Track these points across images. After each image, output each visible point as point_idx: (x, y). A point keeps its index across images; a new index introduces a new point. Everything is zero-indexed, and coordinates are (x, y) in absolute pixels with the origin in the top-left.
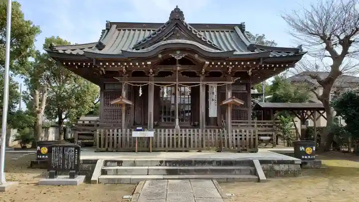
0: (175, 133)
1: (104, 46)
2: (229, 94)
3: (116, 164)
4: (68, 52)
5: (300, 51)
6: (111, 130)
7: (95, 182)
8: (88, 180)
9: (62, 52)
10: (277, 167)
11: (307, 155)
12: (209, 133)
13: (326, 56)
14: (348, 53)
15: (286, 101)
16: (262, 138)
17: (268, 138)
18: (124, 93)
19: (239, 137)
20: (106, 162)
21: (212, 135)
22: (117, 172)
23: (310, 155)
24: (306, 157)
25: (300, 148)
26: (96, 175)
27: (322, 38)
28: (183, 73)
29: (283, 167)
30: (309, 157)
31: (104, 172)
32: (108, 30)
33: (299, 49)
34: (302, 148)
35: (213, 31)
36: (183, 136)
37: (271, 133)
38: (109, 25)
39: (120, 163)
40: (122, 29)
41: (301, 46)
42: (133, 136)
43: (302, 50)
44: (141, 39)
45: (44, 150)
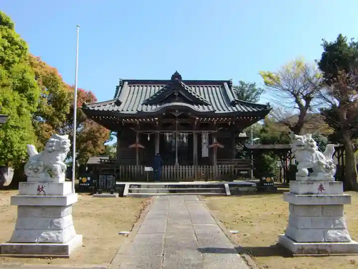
0: (175, 169)
1: (121, 103)
2: (215, 140)
3: (137, 187)
4: (96, 109)
5: (268, 107)
6: (130, 166)
7: (125, 196)
8: (121, 195)
9: (92, 109)
10: (240, 189)
11: (267, 183)
12: (199, 168)
13: (295, 108)
16: (241, 172)
18: (138, 140)
19: (220, 171)
20: (130, 185)
21: (202, 170)
22: (138, 191)
23: (269, 183)
26: (126, 192)
27: (292, 93)
28: (181, 124)
31: (130, 191)
32: (122, 86)
33: (266, 106)
34: (264, 178)
35: (210, 87)
36: (181, 171)
37: (248, 169)
38: (122, 82)
39: (139, 186)
40: (132, 85)
41: (269, 103)
42: (145, 170)
43: (270, 106)
44: (152, 94)
45: (84, 180)
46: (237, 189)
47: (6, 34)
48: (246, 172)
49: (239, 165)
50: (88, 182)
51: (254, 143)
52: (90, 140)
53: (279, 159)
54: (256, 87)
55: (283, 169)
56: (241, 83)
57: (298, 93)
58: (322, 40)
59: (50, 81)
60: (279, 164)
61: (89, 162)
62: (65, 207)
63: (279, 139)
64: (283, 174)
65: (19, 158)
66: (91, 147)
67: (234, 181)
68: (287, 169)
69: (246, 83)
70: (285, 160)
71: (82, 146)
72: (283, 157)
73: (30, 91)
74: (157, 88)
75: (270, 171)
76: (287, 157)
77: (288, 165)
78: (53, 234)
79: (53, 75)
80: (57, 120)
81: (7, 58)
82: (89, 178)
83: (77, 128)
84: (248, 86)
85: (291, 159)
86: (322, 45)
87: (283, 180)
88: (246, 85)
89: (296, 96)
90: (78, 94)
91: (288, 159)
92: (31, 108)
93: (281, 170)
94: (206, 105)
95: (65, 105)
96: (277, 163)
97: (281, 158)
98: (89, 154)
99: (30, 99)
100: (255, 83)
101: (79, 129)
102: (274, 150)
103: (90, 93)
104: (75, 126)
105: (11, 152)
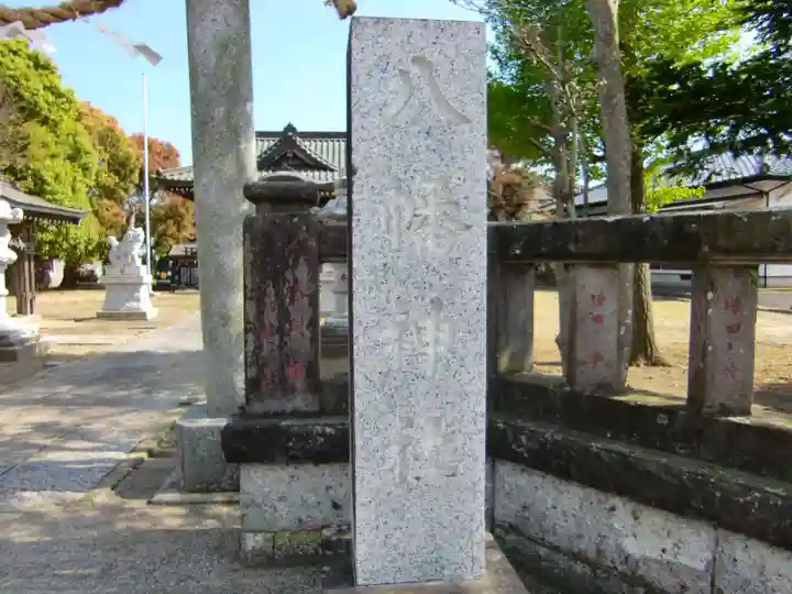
45: (164, 275)
47: (48, 84)
50: (168, 278)
52: (170, 218)
59: (108, 138)
61: (172, 253)
62: (142, 284)
65: (75, 247)
66: (173, 230)
71: (161, 228)
73: (84, 160)
74: (266, 143)
78: (135, 304)
79: (111, 130)
80: (123, 193)
81: (52, 117)
82: (170, 273)
83: (151, 200)
90: (149, 147)
92: (87, 181)
94: (332, 170)
95: (132, 172)
98: (171, 241)
99: (85, 169)
101: (154, 201)
103: (169, 145)
104: (147, 198)
105: (66, 239)
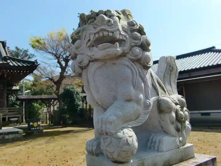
5: (36, 63)
10: (7, 137)
11: (35, 127)
13: (57, 67)
14: (68, 66)
15: (41, 94)
16: (12, 119)
17: (16, 119)
23: (36, 127)
24: (34, 129)
25: (31, 123)
27: (55, 56)
29: (11, 136)
30: (36, 128)
33: (34, 62)
34: (31, 124)
41: (36, 60)
46: (3, 138)
48: (17, 119)
49: (10, 113)
51: (25, 94)
53: (45, 106)
54: (29, 53)
55: (48, 114)
56: (17, 48)
57: (59, 56)
58: (78, 14)
60: (45, 110)
63: (45, 91)
64: (48, 117)
67: (3, 128)
68: (51, 113)
69: (21, 49)
70: (49, 107)
72: (48, 105)
75: (39, 115)
76: (51, 105)
77: (52, 110)
84: (22, 52)
85: (54, 106)
86: (78, 16)
87: (48, 122)
88: (21, 51)
89: (58, 58)
91: (51, 106)
93: (46, 115)
96: (44, 110)
97: (47, 106)
100: (28, 50)
102: (41, 99)
